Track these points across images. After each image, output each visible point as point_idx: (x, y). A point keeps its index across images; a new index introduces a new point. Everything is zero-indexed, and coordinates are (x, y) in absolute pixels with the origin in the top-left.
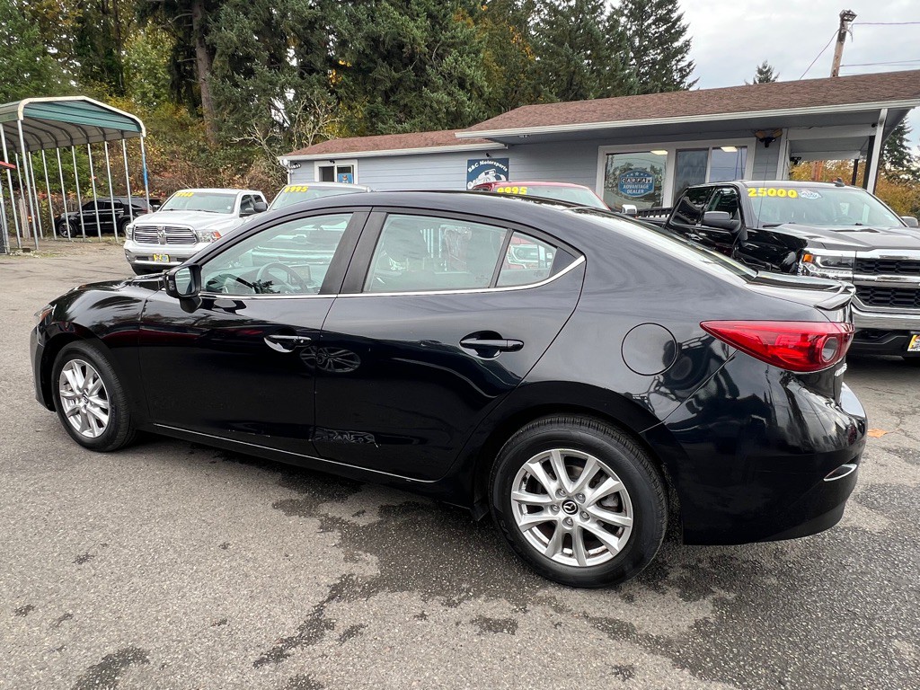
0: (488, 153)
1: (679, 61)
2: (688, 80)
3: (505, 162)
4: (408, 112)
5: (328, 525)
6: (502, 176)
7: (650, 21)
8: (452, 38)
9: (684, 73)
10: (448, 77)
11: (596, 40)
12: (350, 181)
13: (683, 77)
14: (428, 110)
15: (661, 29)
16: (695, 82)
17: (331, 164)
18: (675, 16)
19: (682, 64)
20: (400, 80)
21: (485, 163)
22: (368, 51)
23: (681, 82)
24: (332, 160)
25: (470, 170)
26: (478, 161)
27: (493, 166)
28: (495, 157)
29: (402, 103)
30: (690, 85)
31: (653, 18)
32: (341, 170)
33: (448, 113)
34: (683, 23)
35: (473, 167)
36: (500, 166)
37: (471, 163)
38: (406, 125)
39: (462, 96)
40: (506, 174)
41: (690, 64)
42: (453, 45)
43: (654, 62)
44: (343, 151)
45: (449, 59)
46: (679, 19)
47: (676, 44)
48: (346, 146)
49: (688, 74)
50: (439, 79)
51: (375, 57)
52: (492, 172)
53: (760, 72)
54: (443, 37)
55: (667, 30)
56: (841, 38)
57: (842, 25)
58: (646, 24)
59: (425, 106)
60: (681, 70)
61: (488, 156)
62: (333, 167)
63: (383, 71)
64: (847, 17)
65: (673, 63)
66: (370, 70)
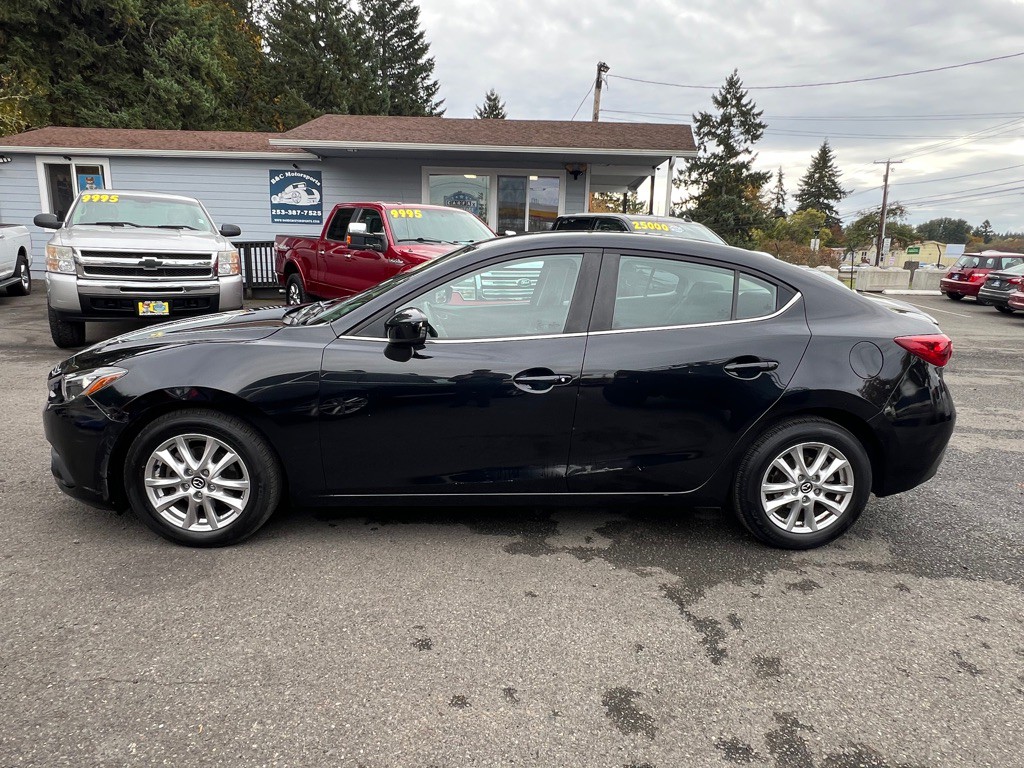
0: (296, 163)
1: (423, 79)
2: (435, 99)
3: (318, 175)
4: (123, 99)
5: (583, 554)
6: (314, 190)
7: (392, 33)
8: (176, 14)
9: (431, 90)
10: (176, 61)
11: (344, 45)
12: (101, 184)
13: (429, 95)
14: (150, 98)
15: (404, 44)
16: (441, 102)
17: (67, 162)
18: (417, 31)
19: (428, 82)
20: (106, 55)
21: (293, 174)
22: (55, 12)
23: (427, 101)
24: (67, 157)
25: (273, 181)
26: (283, 172)
27: (302, 179)
28: (303, 168)
29: (112, 85)
30: (437, 105)
31: (395, 30)
32: (81, 170)
33: (180, 106)
34: (426, 40)
35: (277, 179)
36: (311, 179)
37: (273, 174)
38: (124, 115)
39: (196, 85)
40: (320, 189)
41: (435, 84)
42: (177, 23)
43: (400, 76)
44: (84, 145)
45: (175, 40)
46: (421, 35)
47: (420, 61)
48: (81, 139)
49: (434, 93)
50: (164, 62)
51: (66, 20)
52: (302, 186)
53: (489, 98)
54: (161, 11)
55: (410, 45)
56: (599, 85)
57: (599, 74)
58: (389, 35)
59: (147, 92)
60: (427, 88)
61: (296, 167)
62: (68, 166)
63: (77, 39)
64: (602, 68)
65: (419, 80)
66: (59, 37)
